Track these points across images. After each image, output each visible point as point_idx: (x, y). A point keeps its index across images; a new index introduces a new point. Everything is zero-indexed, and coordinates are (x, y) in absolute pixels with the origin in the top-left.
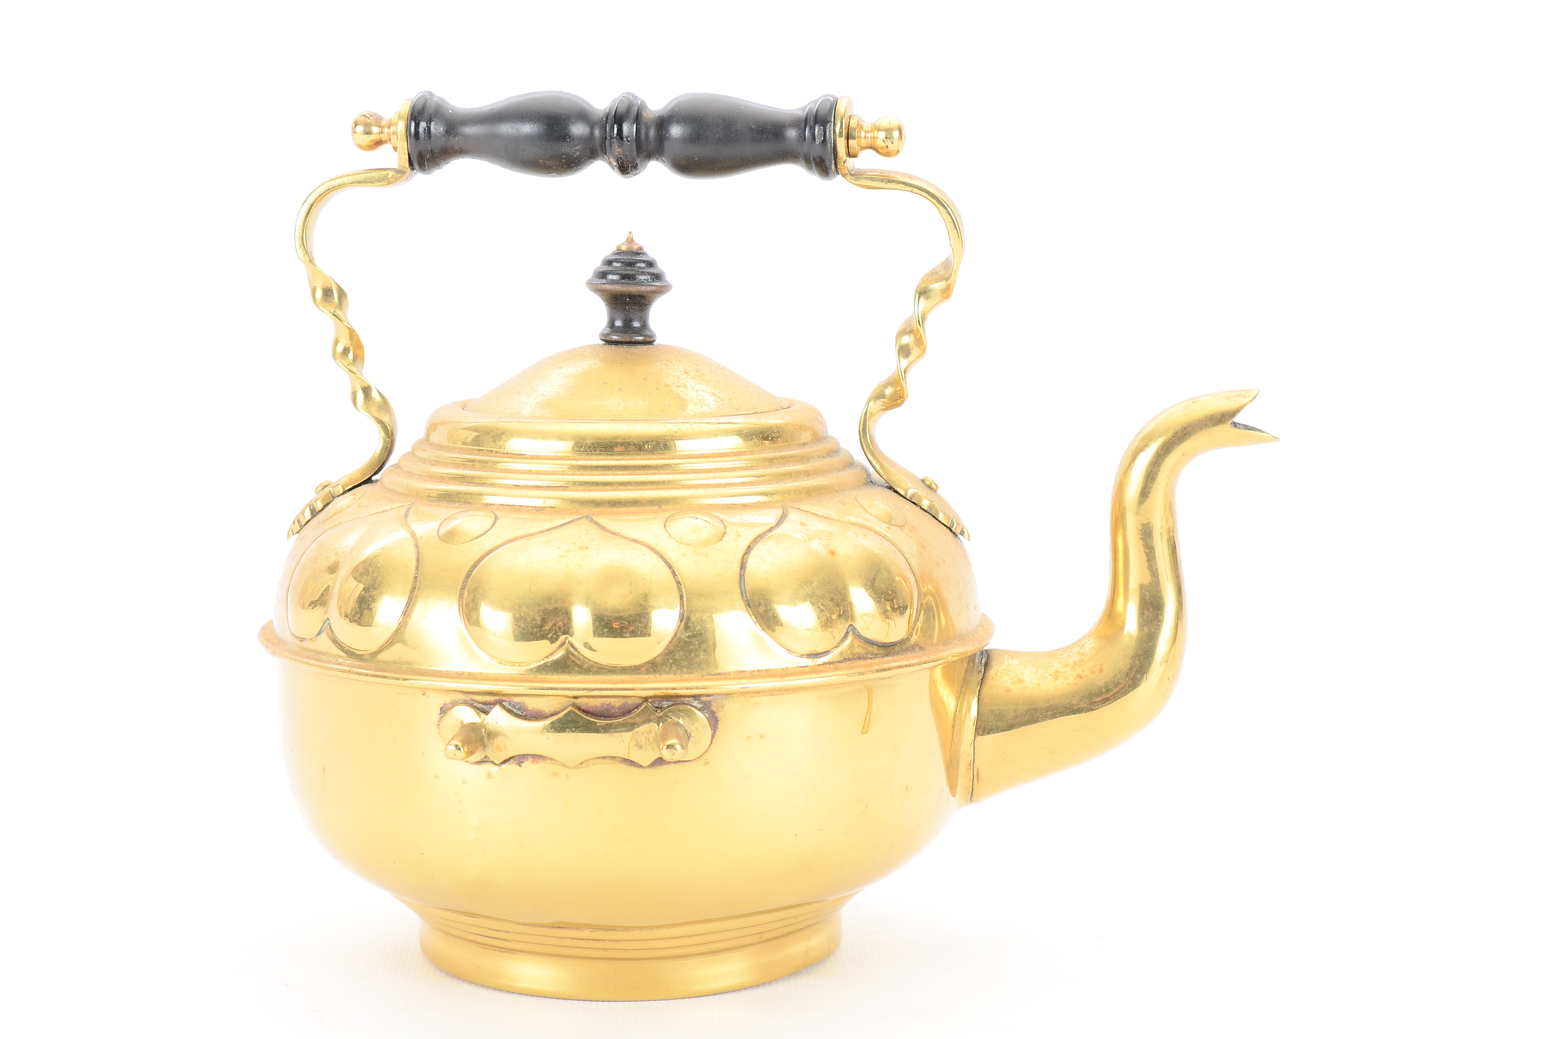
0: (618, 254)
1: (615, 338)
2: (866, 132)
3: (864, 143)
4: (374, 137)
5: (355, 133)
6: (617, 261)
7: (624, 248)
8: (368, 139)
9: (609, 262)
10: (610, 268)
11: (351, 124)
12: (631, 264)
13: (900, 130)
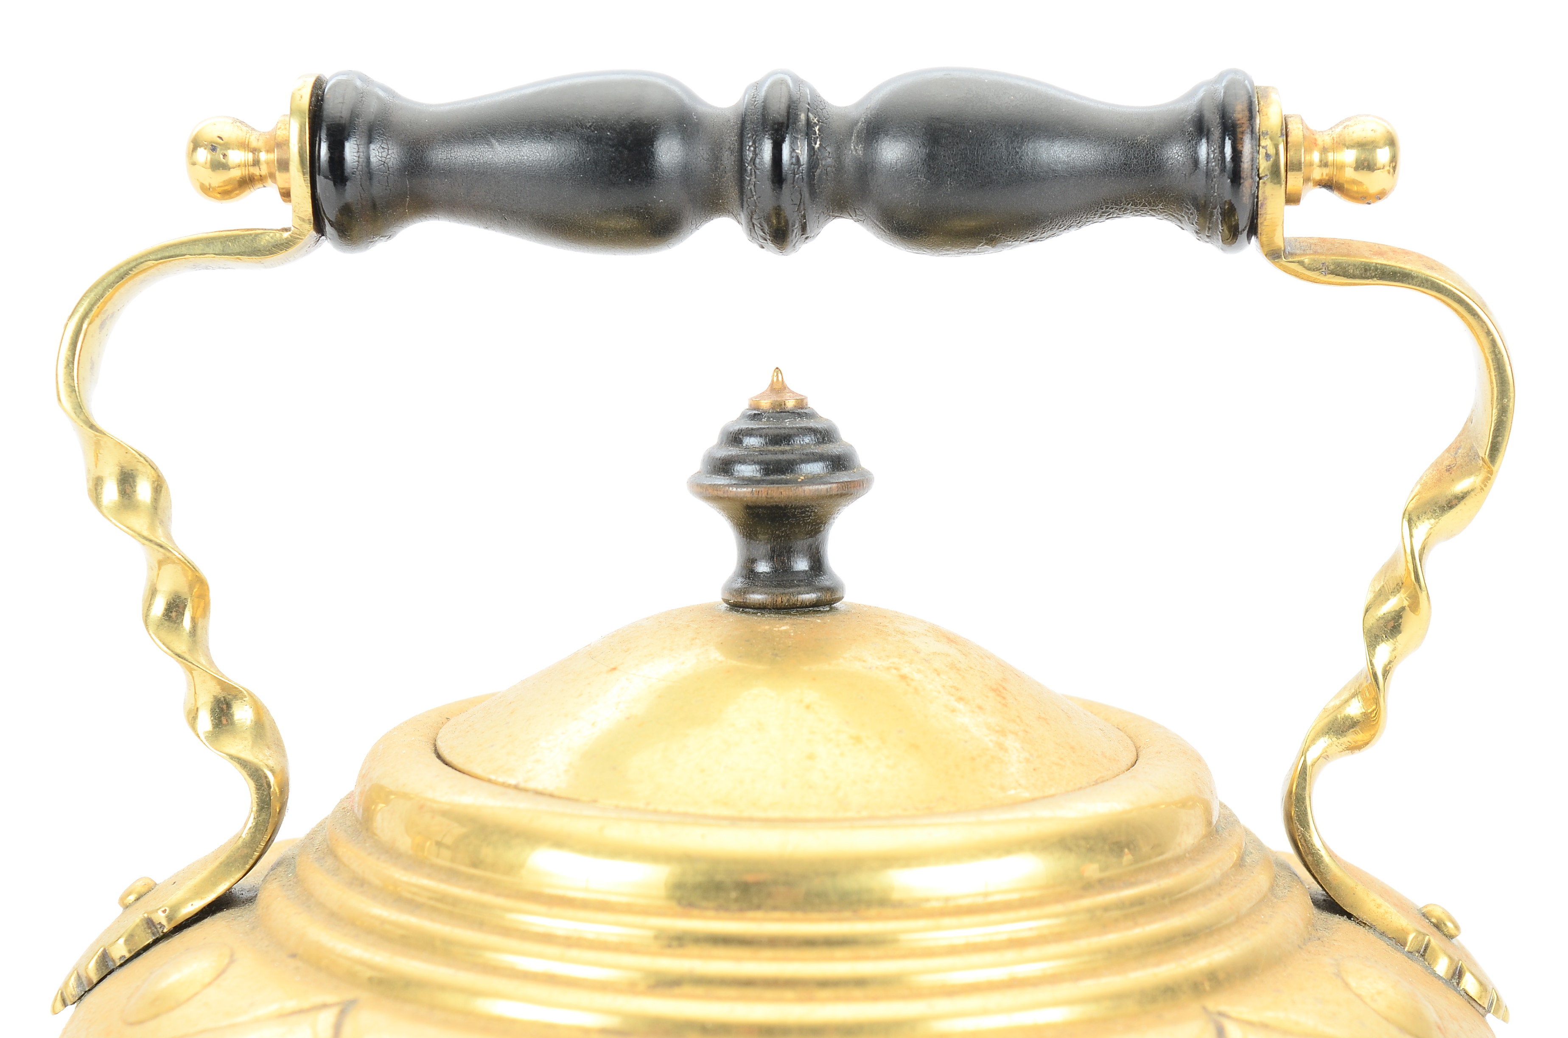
0: (756, 417)
1: (757, 597)
2: (1324, 150)
3: (1318, 174)
4: (236, 173)
5: (194, 164)
6: (750, 433)
7: (765, 404)
8: (218, 179)
9: (735, 438)
10: (733, 451)
11: (185, 144)
12: (778, 439)
13: (1392, 142)
